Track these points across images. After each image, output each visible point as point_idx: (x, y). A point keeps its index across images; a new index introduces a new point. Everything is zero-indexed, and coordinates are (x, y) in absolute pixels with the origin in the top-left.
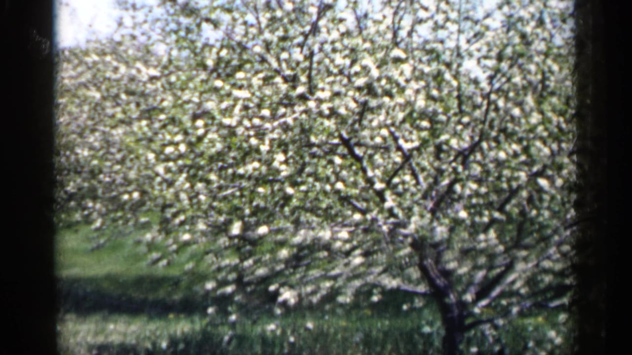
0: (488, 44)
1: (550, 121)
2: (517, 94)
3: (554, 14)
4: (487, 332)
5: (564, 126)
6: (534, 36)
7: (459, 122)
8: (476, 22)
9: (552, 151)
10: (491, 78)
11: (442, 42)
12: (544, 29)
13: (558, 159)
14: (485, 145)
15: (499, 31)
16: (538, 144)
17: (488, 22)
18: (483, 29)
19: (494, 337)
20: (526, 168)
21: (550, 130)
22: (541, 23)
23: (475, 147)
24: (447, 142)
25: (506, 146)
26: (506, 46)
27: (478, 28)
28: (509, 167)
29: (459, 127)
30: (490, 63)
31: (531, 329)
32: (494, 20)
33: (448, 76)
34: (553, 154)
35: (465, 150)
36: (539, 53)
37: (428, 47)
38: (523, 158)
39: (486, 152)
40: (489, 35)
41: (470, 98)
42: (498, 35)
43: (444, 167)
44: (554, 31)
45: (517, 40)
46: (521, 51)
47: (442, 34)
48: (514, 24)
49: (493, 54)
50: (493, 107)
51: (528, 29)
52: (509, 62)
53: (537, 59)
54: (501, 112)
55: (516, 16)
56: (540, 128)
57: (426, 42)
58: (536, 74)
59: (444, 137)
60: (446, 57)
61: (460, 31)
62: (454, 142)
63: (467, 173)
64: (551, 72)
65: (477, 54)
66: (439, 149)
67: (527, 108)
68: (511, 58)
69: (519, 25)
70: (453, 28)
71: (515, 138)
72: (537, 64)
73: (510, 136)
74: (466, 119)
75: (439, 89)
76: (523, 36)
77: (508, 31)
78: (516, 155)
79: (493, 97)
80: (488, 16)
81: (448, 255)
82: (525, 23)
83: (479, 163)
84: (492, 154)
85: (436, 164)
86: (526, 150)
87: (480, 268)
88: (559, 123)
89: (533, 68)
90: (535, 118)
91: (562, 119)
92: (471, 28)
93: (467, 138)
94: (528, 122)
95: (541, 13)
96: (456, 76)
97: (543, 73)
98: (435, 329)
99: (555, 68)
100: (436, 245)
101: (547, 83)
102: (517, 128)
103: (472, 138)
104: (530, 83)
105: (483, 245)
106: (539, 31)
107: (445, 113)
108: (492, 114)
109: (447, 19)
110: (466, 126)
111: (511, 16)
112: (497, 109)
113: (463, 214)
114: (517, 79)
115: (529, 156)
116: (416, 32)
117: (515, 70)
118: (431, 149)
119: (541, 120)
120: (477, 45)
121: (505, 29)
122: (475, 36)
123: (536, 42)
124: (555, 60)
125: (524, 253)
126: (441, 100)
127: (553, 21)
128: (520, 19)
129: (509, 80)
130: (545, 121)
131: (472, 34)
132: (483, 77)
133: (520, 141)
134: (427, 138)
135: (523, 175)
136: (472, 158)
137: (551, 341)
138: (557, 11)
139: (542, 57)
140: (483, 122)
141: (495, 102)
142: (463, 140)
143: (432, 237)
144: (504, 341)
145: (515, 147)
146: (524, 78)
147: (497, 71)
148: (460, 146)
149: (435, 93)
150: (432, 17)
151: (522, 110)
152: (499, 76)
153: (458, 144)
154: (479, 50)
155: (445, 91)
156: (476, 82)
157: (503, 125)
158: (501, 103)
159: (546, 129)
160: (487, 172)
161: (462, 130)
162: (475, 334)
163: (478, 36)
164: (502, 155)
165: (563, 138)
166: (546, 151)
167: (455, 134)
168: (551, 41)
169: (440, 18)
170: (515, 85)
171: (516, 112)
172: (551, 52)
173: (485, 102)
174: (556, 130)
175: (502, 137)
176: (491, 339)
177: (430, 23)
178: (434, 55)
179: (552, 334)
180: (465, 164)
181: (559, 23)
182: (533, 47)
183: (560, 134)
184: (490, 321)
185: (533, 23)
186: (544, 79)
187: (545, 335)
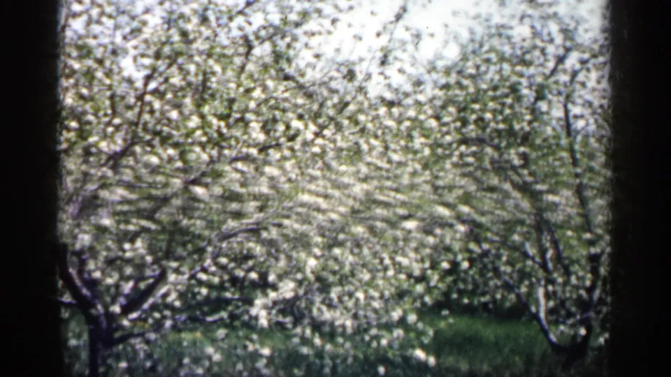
0: (146, 41)
1: (210, 126)
2: (175, 96)
3: (220, 11)
4: (138, 347)
5: (225, 131)
6: (197, 35)
7: (109, 124)
8: (133, 18)
9: (211, 157)
10: (148, 79)
11: (95, 37)
12: (209, 27)
13: (219, 167)
14: (138, 149)
15: (159, 28)
16: (197, 149)
17: (147, 17)
18: (140, 25)
19: (145, 351)
20: (182, 175)
21: (210, 135)
22: (204, 20)
23: (126, 152)
24: (95, 145)
25: (160, 150)
26: (164, 44)
27: (135, 24)
28: (163, 173)
29: (110, 129)
30: (147, 61)
31: (185, 344)
32: (154, 15)
33: (99, 74)
34: (212, 161)
35: (116, 153)
36: (200, 53)
37: (80, 42)
38: (179, 164)
39: (139, 157)
40: (147, 33)
41: (123, 98)
42: (156, 31)
43: (93, 171)
44: (218, 30)
45: (176, 38)
46: (179, 50)
47: (96, 29)
48: (175, 21)
49: (151, 52)
50: (148, 108)
51: (189, 27)
52: (167, 61)
53: (197, 59)
54: (157, 114)
55: (178, 12)
56: (199, 133)
57: (80, 37)
58: (196, 75)
59: (92, 139)
60: (99, 53)
61: (117, 27)
62: (103, 145)
63: (117, 177)
64: (213, 73)
65: (132, 52)
66: (87, 152)
67: (186, 112)
68: (169, 57)
69: (181, 22)
70: (109, 23)
71: (170, 142)
72: (198, 65)
73: (165, 140)
74: (117, 121)
75: (90, 87)
76: (184, 34)
77: (169, 29)
78: (170, 160)
79: (148, 98)
80: (147, 11)
81: (91, 265)
82: (186, 19)
83: (132, 168)
84: (146, 158)
85: (84, 167)
86: (182, 155)
87: (128, 279)
88: (219, 127)
89: (192, 68)
90: (194, 121)
91: (222, 124)
92: (128, 24)
93: (120, 141)
94: (186, 127)
95: (206, 9)
96: (109, 74)
97: (205, 74)
98: (81, 342)
99: (217, 68)
100: (79, 254)
101: (209, 84)
102: (175, 132)
103: (125, 140)
104: (189, 84)
105: (128, 255)
106: (203, 29)
107: (95, 115)
108: (146, 117)
109: (102, 14)
110: (117, 128)
111: (171, 12)
112: (152, 112)
113: (107, 222)
114: (176, 80)
115: (185, 161)
116: (70, 26)
117: (174, 69)
118: (80, 151)
119: (200, 124)
120: (134, 42)
121: (166, 26)
122: (132, 31)
123: (199, 41)
124: (217, 61)
125: (174, 264)
126: (91, 99)
127: (218, 19)
128: (182, 16)
129: (166, 80)
130: (205, 124)
131: (127, 30)
132: (139, 76)
133: (176, 145)
134: (73, 139)
135: (177, 182)
136: (124, 162)
137: (210, 358)
138: (224, 9)
139: (204, 57)
140: (136, 124)
141: (150, 104)
142: (115, 143)
143: (73, 245)
144: (156, 356)
145: (171, 151)
146: (184, 79)
147: (154, 69)
148: (110, 149)
149: (85, 91)
150: (87, 11)
151: (181, 113)
152: (156, 75)
153: (108, 146)
154: (135, 48)
155: (96, 89)
156: (130, 81)
157: (158, 128)
158: (157, 105)
159: (205, 134)
160: (138, 178)
161: (113, 133)
162: (124, 349)
163: (136, 32)
164: (154, 160)
165: (224, 144)
166: (205, 157)
167: (105, 136)
168: (214, 41)
169: (95, 12)
170: (173, 85)
171: (174, 115)
172: (213, 51)
173: (139, 104)
174: (215, 135)
175: (157, 141)
176: (142, 355)
177: (84, 18)
178: (85, 51)
179: (210, 350)
180: (115, 168)
181: (224, 20)
182: (195, 46)
183: (220, 139)
184: (142, 335)
185: (195, 20)
186: (205, 80)
187: (202, 352)
